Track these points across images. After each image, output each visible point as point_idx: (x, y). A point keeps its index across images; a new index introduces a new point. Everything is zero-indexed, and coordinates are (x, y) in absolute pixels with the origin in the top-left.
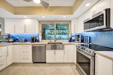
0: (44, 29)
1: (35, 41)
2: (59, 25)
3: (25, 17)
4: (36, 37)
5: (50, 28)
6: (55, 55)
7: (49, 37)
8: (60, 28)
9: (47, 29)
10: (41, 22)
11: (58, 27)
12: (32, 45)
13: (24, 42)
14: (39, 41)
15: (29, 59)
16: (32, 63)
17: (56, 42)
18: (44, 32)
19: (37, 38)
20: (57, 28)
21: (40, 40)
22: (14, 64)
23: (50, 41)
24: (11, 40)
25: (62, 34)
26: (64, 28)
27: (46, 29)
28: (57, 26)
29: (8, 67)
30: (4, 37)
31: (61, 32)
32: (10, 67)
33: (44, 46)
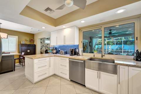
0: (90, 37)
1: (74, 54)
2: (114, 28)
3: (64, 27)
4: (75, 49)
5: (99, 36)
6: (100, 80)
7: (100, 49)
8: (117, 33)
9: (95, 38)
10: (82, 30)
11: (113, 32)
12: (69, 59)
13: (64, 54)
14: (78, 54)
15: (66, 74)
16: (70, 80)
17: (104, 57)
18: (90, 42)
19: (77, 50)
20: (111, 34)
21: (80, 53)
22: (55, 75)
23: (94, 55)
24: (55, 51)
25: (126, 43)
26: (127, 33)
27: (93, 38)
28: (110, 30)
29: (50, 76)
30: (51, 49)
31: (123, 40)
32: (51, 77)
33: (83, 62)
